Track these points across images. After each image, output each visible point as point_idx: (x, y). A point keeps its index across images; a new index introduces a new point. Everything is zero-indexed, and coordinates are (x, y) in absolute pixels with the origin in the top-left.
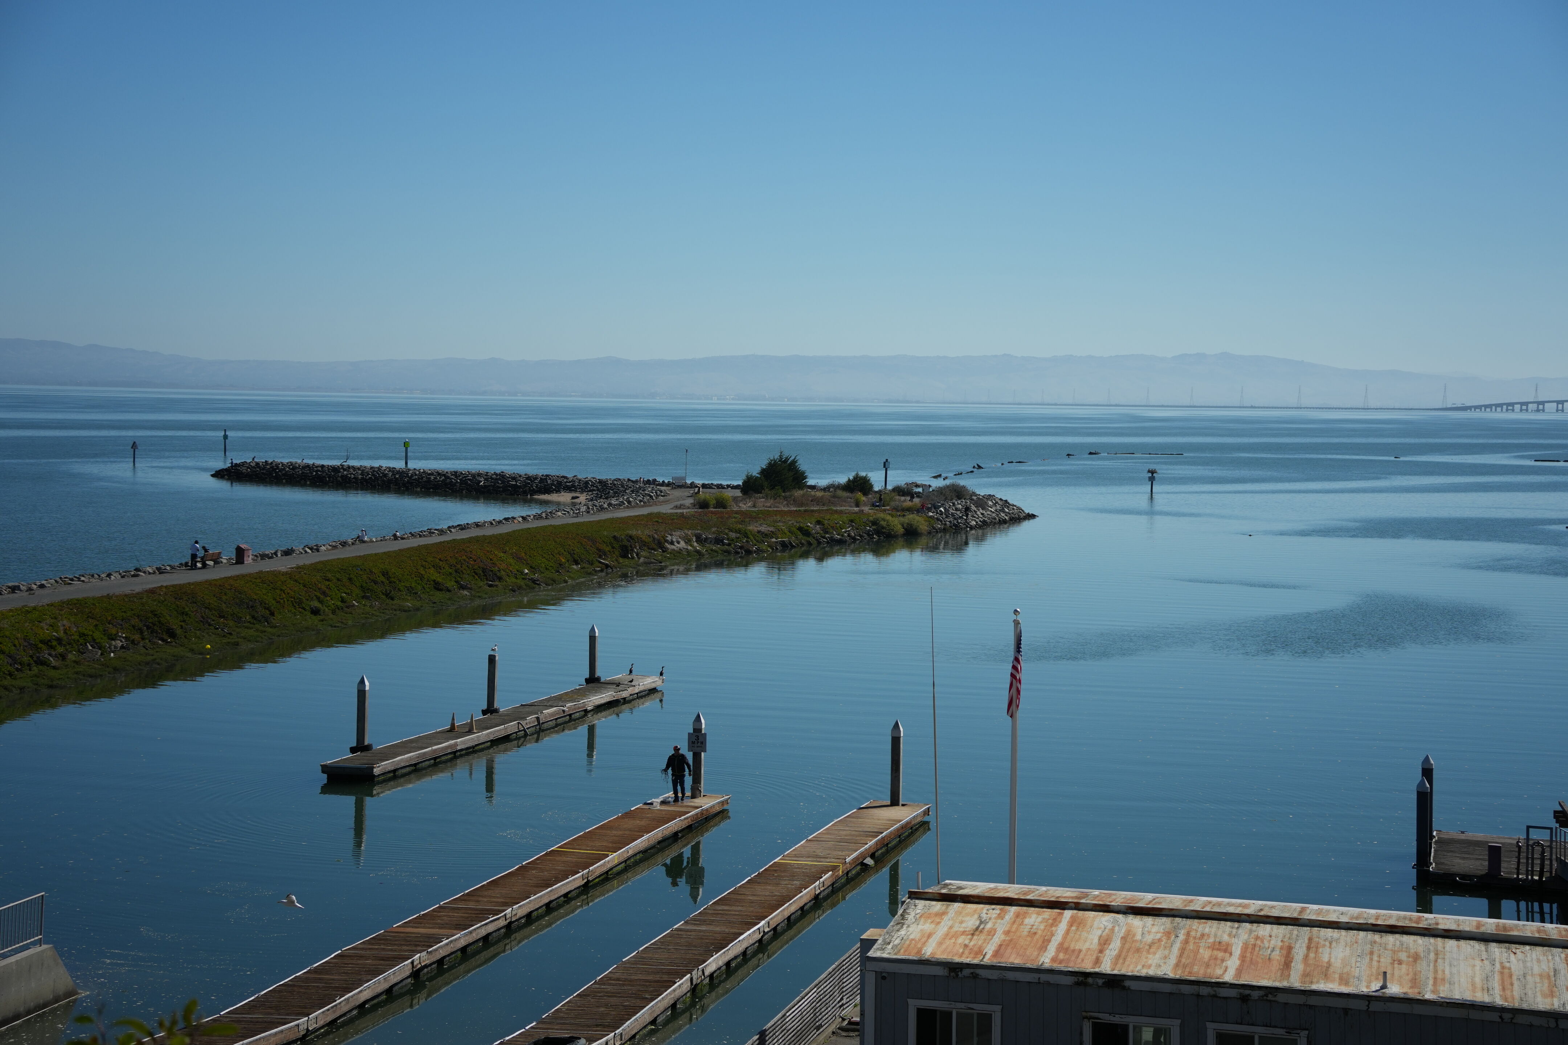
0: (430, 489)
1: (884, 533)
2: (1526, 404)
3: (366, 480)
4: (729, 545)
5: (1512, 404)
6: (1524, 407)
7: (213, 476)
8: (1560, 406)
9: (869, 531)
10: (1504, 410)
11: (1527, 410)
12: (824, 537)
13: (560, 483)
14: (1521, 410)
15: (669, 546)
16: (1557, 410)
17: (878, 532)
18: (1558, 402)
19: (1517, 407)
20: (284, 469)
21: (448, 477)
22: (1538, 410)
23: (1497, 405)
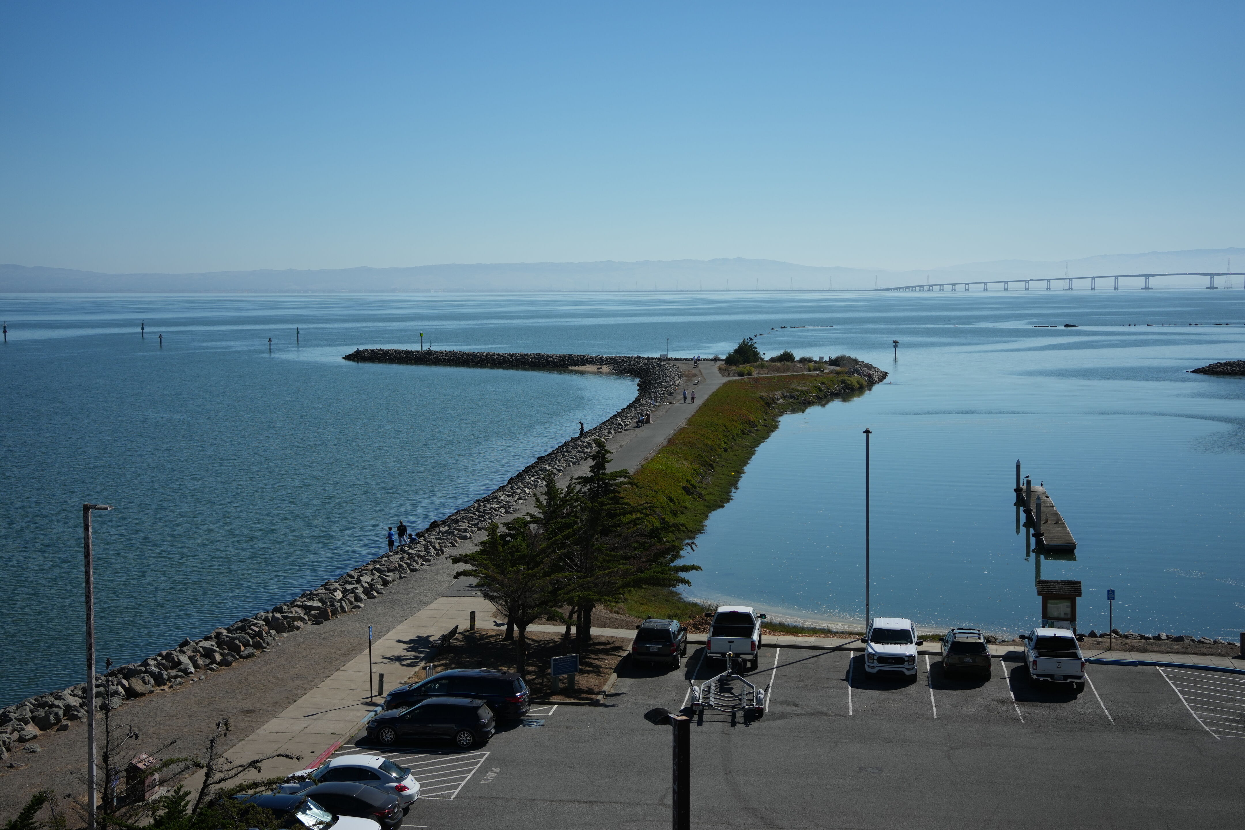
0: (496, 364)
1: (849, 388)
2: (923, 286)
3: (451, 360)
4: (798, 399)
5: (915, 287)
6: (922, 288)
7: (344, 358)
8: (942, 287)
9: (843, 387)
10: (910, 290)
11: (923, 290)
12: (828, 392)
13: (583, 359)
14: (920, 290)
15: (777, 401)
16: (940, 290)
17: (847, 388)
18: (940, 285)
19: (918, 288)
20: (393, 354)
21: (506, 357)
22: (929, 290)
23: (906, 288)
